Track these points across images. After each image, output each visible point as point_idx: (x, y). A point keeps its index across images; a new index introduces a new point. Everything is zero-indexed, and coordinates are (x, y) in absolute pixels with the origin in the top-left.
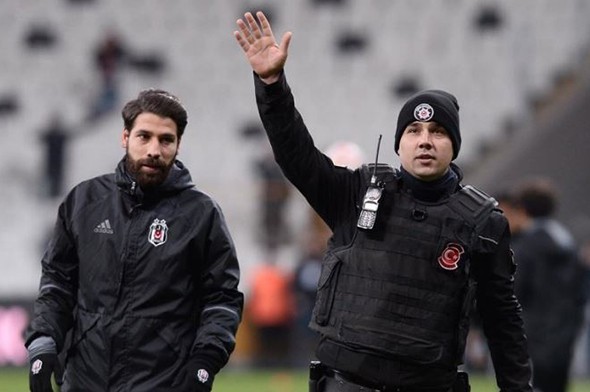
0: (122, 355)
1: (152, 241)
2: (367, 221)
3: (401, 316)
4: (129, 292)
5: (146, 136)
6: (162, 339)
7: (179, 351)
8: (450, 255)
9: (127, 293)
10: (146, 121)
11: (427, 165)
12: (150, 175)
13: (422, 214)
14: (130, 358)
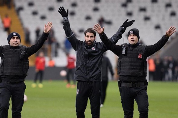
2: (124, 53)
3: (133, 69)
5: (88, 36)
8: (140, 56)
10: (88, 34)
11: (133, 42)
12: (89, 43)
13: (133, 50)
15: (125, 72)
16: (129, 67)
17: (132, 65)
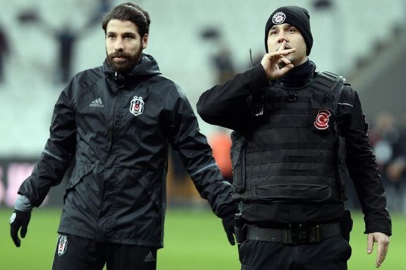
0: (111, 195)
1: (133, 112)
3: (296, 171)
4: (116, 149)
5: (113, 35)
6: (141, 186)
7: (151, 195)
8: (322, 120)
9: (115, 150)
10: (115, 26)
12: (119, 63)
13: (294, 97)
14: (117, 198)
15: (266, 187)
16: (280, 165)
17: (291, 159)
